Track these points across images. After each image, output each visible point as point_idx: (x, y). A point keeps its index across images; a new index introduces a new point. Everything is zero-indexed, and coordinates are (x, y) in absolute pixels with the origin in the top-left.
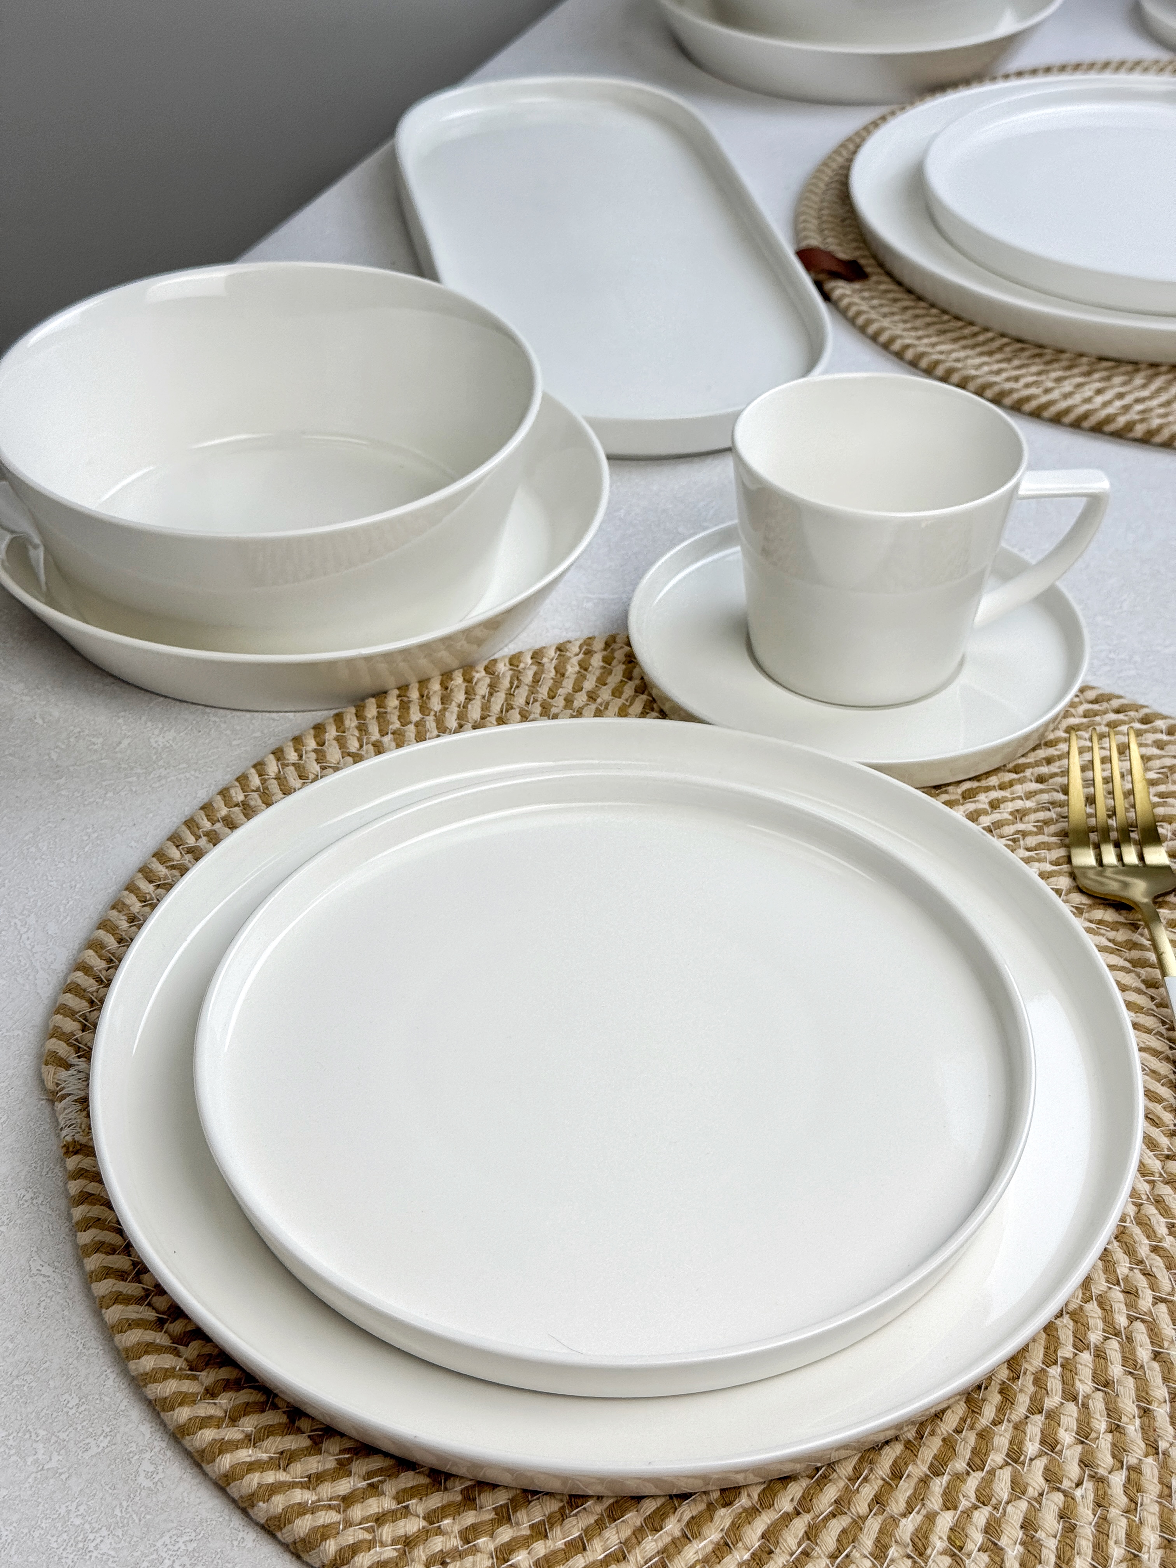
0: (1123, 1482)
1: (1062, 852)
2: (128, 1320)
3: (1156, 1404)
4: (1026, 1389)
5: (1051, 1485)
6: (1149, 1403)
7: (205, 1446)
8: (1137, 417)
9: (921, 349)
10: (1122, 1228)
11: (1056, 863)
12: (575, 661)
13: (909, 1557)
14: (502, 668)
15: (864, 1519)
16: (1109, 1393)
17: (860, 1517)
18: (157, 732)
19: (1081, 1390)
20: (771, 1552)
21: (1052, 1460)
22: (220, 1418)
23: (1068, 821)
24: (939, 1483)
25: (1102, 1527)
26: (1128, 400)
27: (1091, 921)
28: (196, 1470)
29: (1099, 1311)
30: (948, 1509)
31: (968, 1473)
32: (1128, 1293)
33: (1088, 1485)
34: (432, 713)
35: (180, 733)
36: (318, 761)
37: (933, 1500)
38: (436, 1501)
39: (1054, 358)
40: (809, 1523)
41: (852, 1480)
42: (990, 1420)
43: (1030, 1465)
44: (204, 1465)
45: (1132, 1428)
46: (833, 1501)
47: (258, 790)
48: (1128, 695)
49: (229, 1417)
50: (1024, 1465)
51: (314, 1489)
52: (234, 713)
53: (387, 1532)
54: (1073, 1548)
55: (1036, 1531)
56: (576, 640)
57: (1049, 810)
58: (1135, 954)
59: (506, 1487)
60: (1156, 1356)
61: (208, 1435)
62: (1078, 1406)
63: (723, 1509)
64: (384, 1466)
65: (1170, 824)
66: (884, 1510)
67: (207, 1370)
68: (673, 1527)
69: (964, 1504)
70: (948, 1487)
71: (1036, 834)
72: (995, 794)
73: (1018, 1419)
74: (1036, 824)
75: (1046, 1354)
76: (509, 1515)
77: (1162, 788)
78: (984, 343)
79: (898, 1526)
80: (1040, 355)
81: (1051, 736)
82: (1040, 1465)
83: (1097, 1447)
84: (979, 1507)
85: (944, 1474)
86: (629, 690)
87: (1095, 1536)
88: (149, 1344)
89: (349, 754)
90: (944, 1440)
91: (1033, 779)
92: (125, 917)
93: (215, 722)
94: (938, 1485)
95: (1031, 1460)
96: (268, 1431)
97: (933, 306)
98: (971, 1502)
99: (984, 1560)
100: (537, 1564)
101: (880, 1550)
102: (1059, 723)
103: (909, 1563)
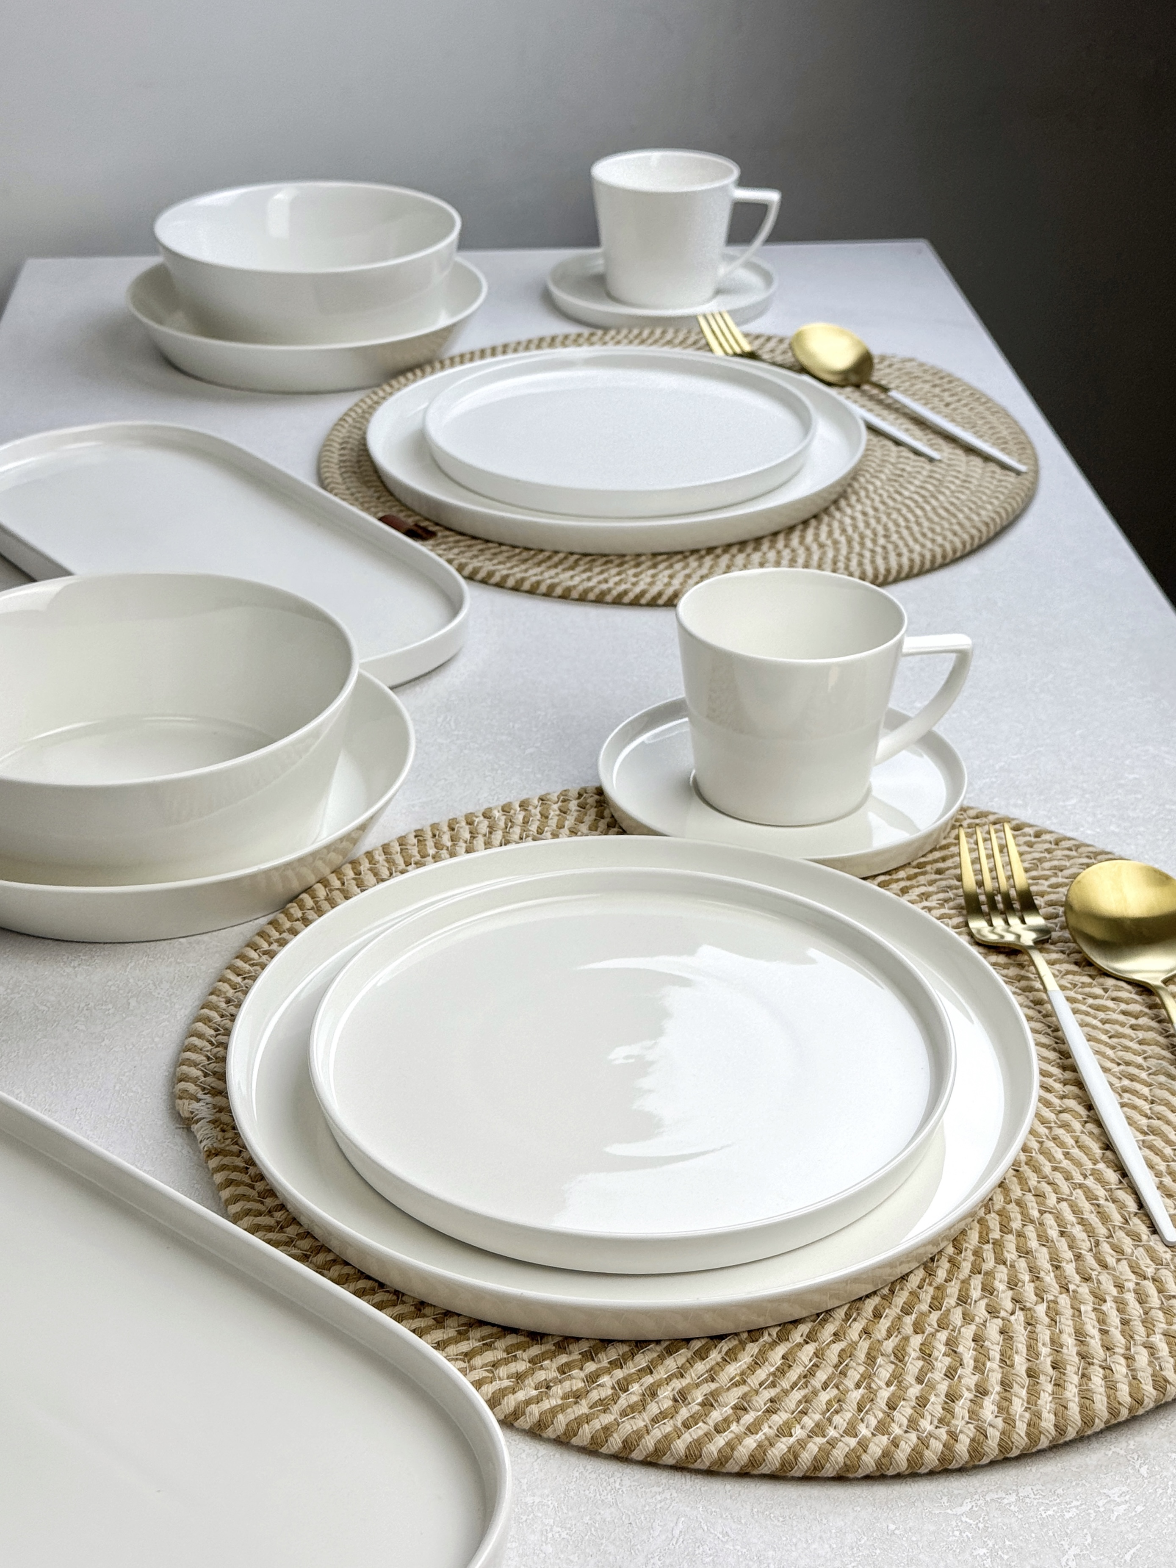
0: (1045, 1310)
1: (960, 920)
3: (1064, 1263)
4: (967, 1259)
5: (992, 1315)
6: (1060, 1262)
11: (956, 927)
12: (555, 807)
13: (892, 1362)
15: (856, 1343)
16: (1029, 1258)
17: (853, 1342)
19: (1008, 1257)
20: (790, 1366)
21: (991, 1300)
23: (964, 898)
25: (1032, 1336)
29: (1017, 1209)
30: (917, 1333)
31: (930, 1312)
32: (1038, 1196)
33: (1019, 1313)
34: (445, 848)
37: (906, 1329)
38: (536, 1350)
40: (816, 1347)
42: (943, 1278)
43: (975, 1304)
45: (1049, 1278)
46: (832, 1333)
48: (1001, 812)
50: (971, 1304)
53: (502, 1371)
54: (1012, 1349)
55: (984, 1342)
56: (554, 793)
57: (947, 892)
58: (1024, 983)
59: (588, 1339)
60: (1061, 1233)
63: (751, 1343)
64: (492, 1332)
65: (1043, 897)
66: (871, 1336)
68: (715, 1356)
70: (916, 1321)
71: (940, 908)
72: (904, 883)
73: (963, 1277)
74: (939, 901)
75: (980, 1237)
76: (592, 1356)
77: (1033, 873)
79: (882, 1345)
81: (942, 842)
82: (983, 1304)
83: (1024, 1291)
84: (940, 1331)
85: (912, 1313)
87: (1027, 1342)
90: (910, 1292)
92: (223, 1000)
94: (909, 1320)
95: (976, 1301)
98: (934, 1328)
99: (947, 1361)
100: (618, 1382)
101: (871, 1359)
102: (949, 833)
103: (893, 1366)
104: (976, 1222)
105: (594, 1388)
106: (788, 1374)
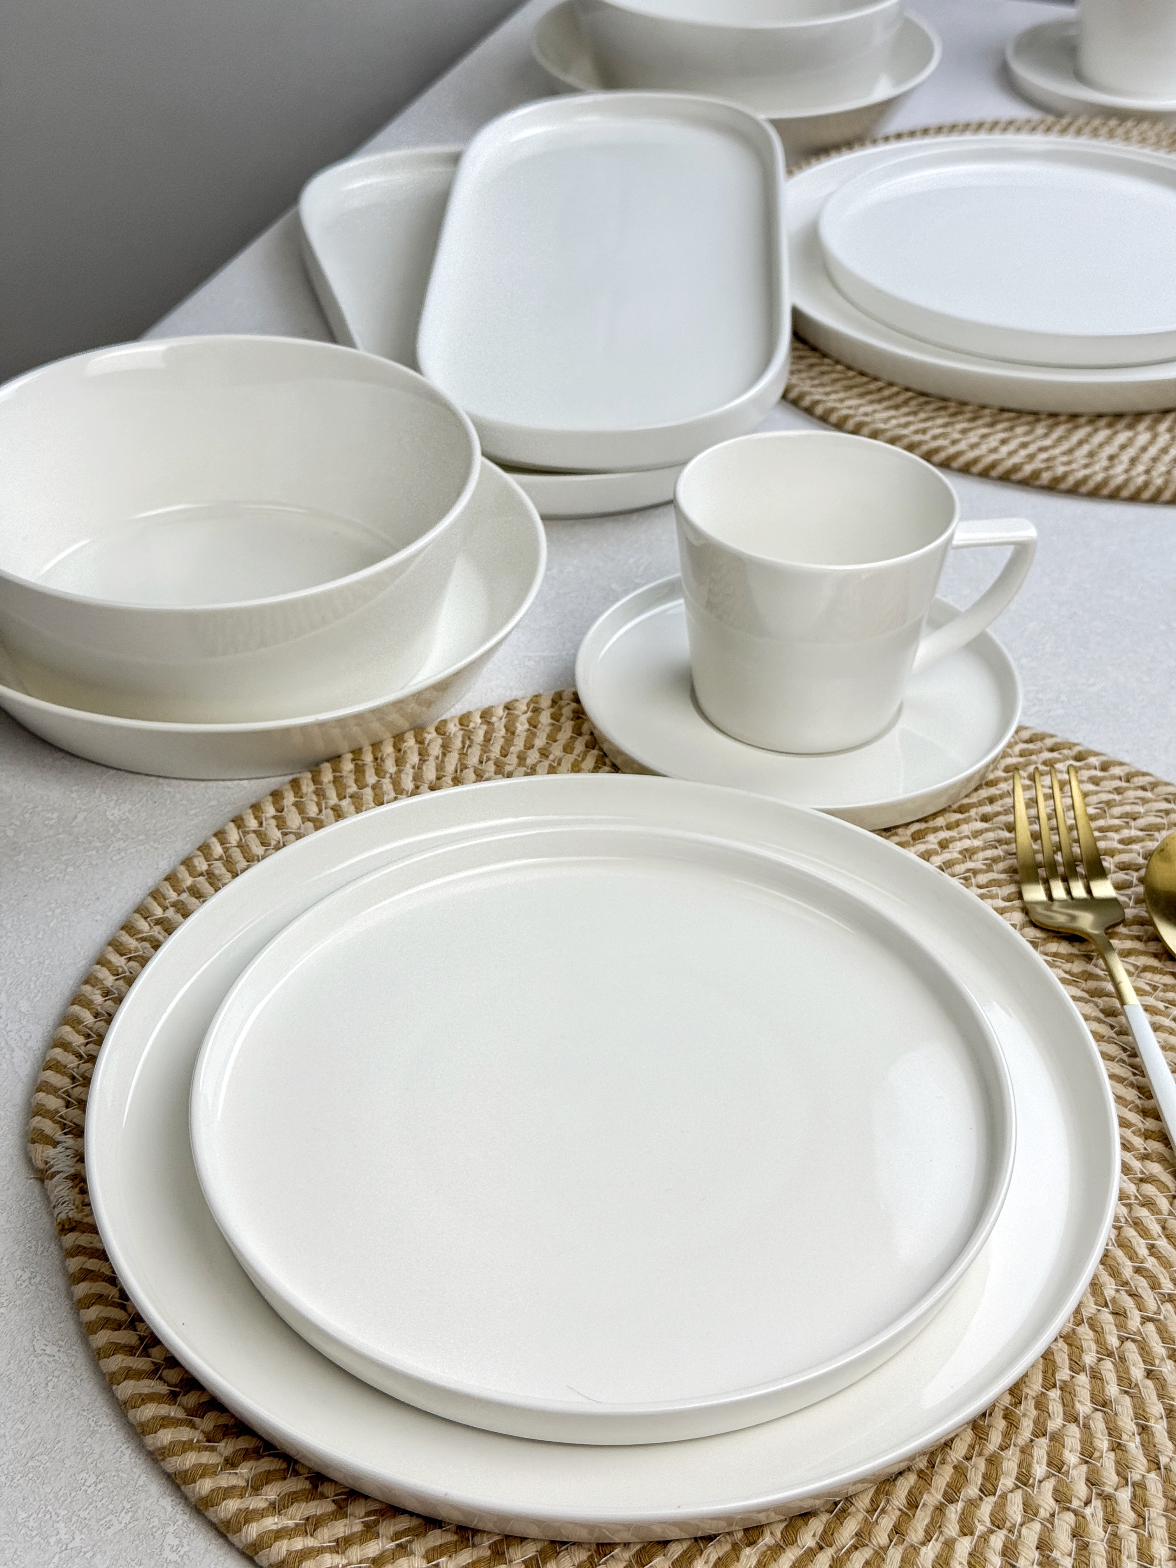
0: (1130, 1498)
1: (1011, 889)
2: (140, 1395)
3: (1153, 1421)
4: (1028, 1413)
5: (1061, 1505)
6: (1147, 1420)
7: (230, 1516)
8: (1043, 465)
9: (830, 405)
11: (1008, 899)
12: (523, 719)
14: (453, 728)
15: (885, 1549)
16: (1108, 1413)
17: (881, 1548)
18: (112, 804)
19: (1081, 1411)
21: (1060, 1481)
22: (243, 1488)
23: (1017, 858)
24: (954, 1510)
25: (1114, 1543)
26: (1032, 449)
27: (1046, 954)
28: (221, 1541)
29: (1091, 1333)
30: (965, 1535)
31: (981, 1499)
32: (1117, 1314)
33: (1097, 1503)
34: (388, 775)
35: (134, 805)
36: (279, 827)
37: (950, 1527)
38: (465, 1557)
39: (957, 410)
40: (833, 1556)
41: (871, 1511)
42: (998, 1445)
43: (1039, 1487)
44: (229, 1536)
45: (1133, 1445)
46: (854, 1533)
47: (220, 859)
48: (1059, 734)
49: (252, 1487)
50: (1033, 1487)
51: (343, 1553)
52: (189, 783)
54: (1088, 1565)
55: (1052, 1551)
56: (523, 698)
57: (996, 848)
58: (1092, 984)
59: (534, 1540)
60: (1148, 1374)
61: (232, 1506)
62: (1079, 1427)
63: (747, 1549)
64: (411, 1526)
65: (1112, 856)
66: (904, 1540)
67: (225, 1440)
69: (980, 1529)
70: (963, 1513)
71: (986, 872)
72: (944, 835)
73: (1023, 1443)
74: (985, 862)
75: (1045, 1378)
76: (539, 1567)
77: (1101, 823)
78: (889, 398)
79: (918, 1554)
80: (945, 408)
81: (991, 776)
82: (1049, 1486)
83: (1102, 1466)
84: (995, 1531)
85: (958, 1501)
86: (579, 746)
87: (1108, 1553)
88: (164, 1418)
89: (309, 819)
90: (955, 1467)
91: (978, 818)
92: (99, 992)
93: (169, 792)
94: (954, 1512)
95: (1040, 1482)
96: (292, 1498)
97: (838, 362)
98: (986, 1526)
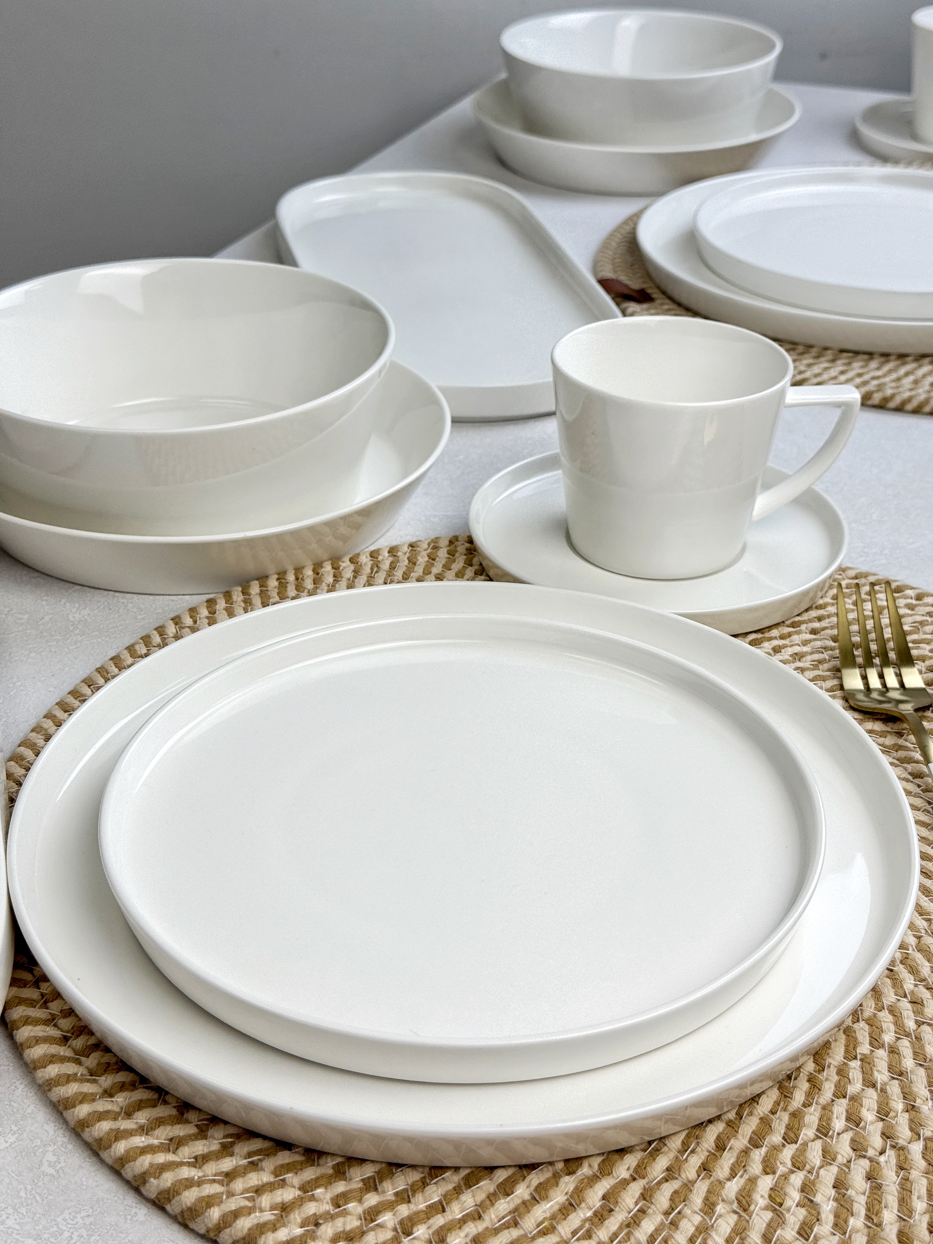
0: (921, 1150)
1: (834, 681)
2: (35, 1037)
4: (830, 1078)
5: (858, 1154)
7: (102, 1135)
10: (905, 955)
11: (831, 690)
12: (424, 553)
13: (735, 1212)
14: (384, 554)
15: (693, 1183)
16: (904, 1081)
17: (690, 1182)
18: (74, 610)
19: (879, 1079)
20: (611, 1210)
21: (857, 1133)
22: (117, 1113)
24: (759, 1153)
25: (905, 1187)
27: (869, 731)
29: (891, 1017)
30: (767, 1174)
31: (784, 1146)
32: (915, 1003)
33: (891, 1153)
34: (306, 591)
35: (92, 610)
36: (209, 624)
37: (754, 1167)
38: (309, 1174)
40: (644, 1187)
41: (682, 1151)
42: (801, 1102)
43: (838, 1138)
44: (98, 1152)
45: (926, 1108)
46: (665, 1168)
47: (158, 646)
48: (880, 573)
49: (124, 1112)
50: (833, 1138)
51: (200, 1168)
53: (265, 1200)
54: (880, 1202)
55: (847, 1190)
56: (424, 540)
58: (902, 754)
59: (374, 1161)
61: (105, 1126)
62: (876, 1091)
63: (567, 1177)
64: (264, 1147)
66: (711, 1176)
67: (106, 1075)
68: (522, 1191)
70: (766, 1156)
71: (813, 670)
72: (777, 642)
73: (825, 1102)
74: (813, 663)
75: (847, 1051)
76: (376, 1185)
77: (914, 637)
79: (724, 1188)
81: (821, 602)
82: (847, 1137)
83: (896, 1123)
84: (796, 1172)
85: (762, 1146)
87: (899, 1193)
88: (53, 1056)
90: (761, 1119)
92: (43, 737)
94: (758, 1155)
95: (839, 1134)
96: (160, 1122)
98: (787, 1168)
99: (802, 1213)
100: (401, 1222)
101: (709, 1207)
102: (826, 592)
103: (735, 1217)
104: (842, 1031)
105: (372, 1229)
106: (607, 1222)
